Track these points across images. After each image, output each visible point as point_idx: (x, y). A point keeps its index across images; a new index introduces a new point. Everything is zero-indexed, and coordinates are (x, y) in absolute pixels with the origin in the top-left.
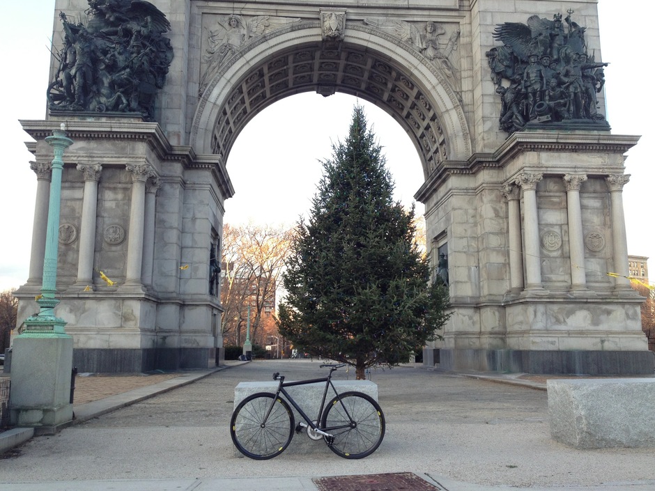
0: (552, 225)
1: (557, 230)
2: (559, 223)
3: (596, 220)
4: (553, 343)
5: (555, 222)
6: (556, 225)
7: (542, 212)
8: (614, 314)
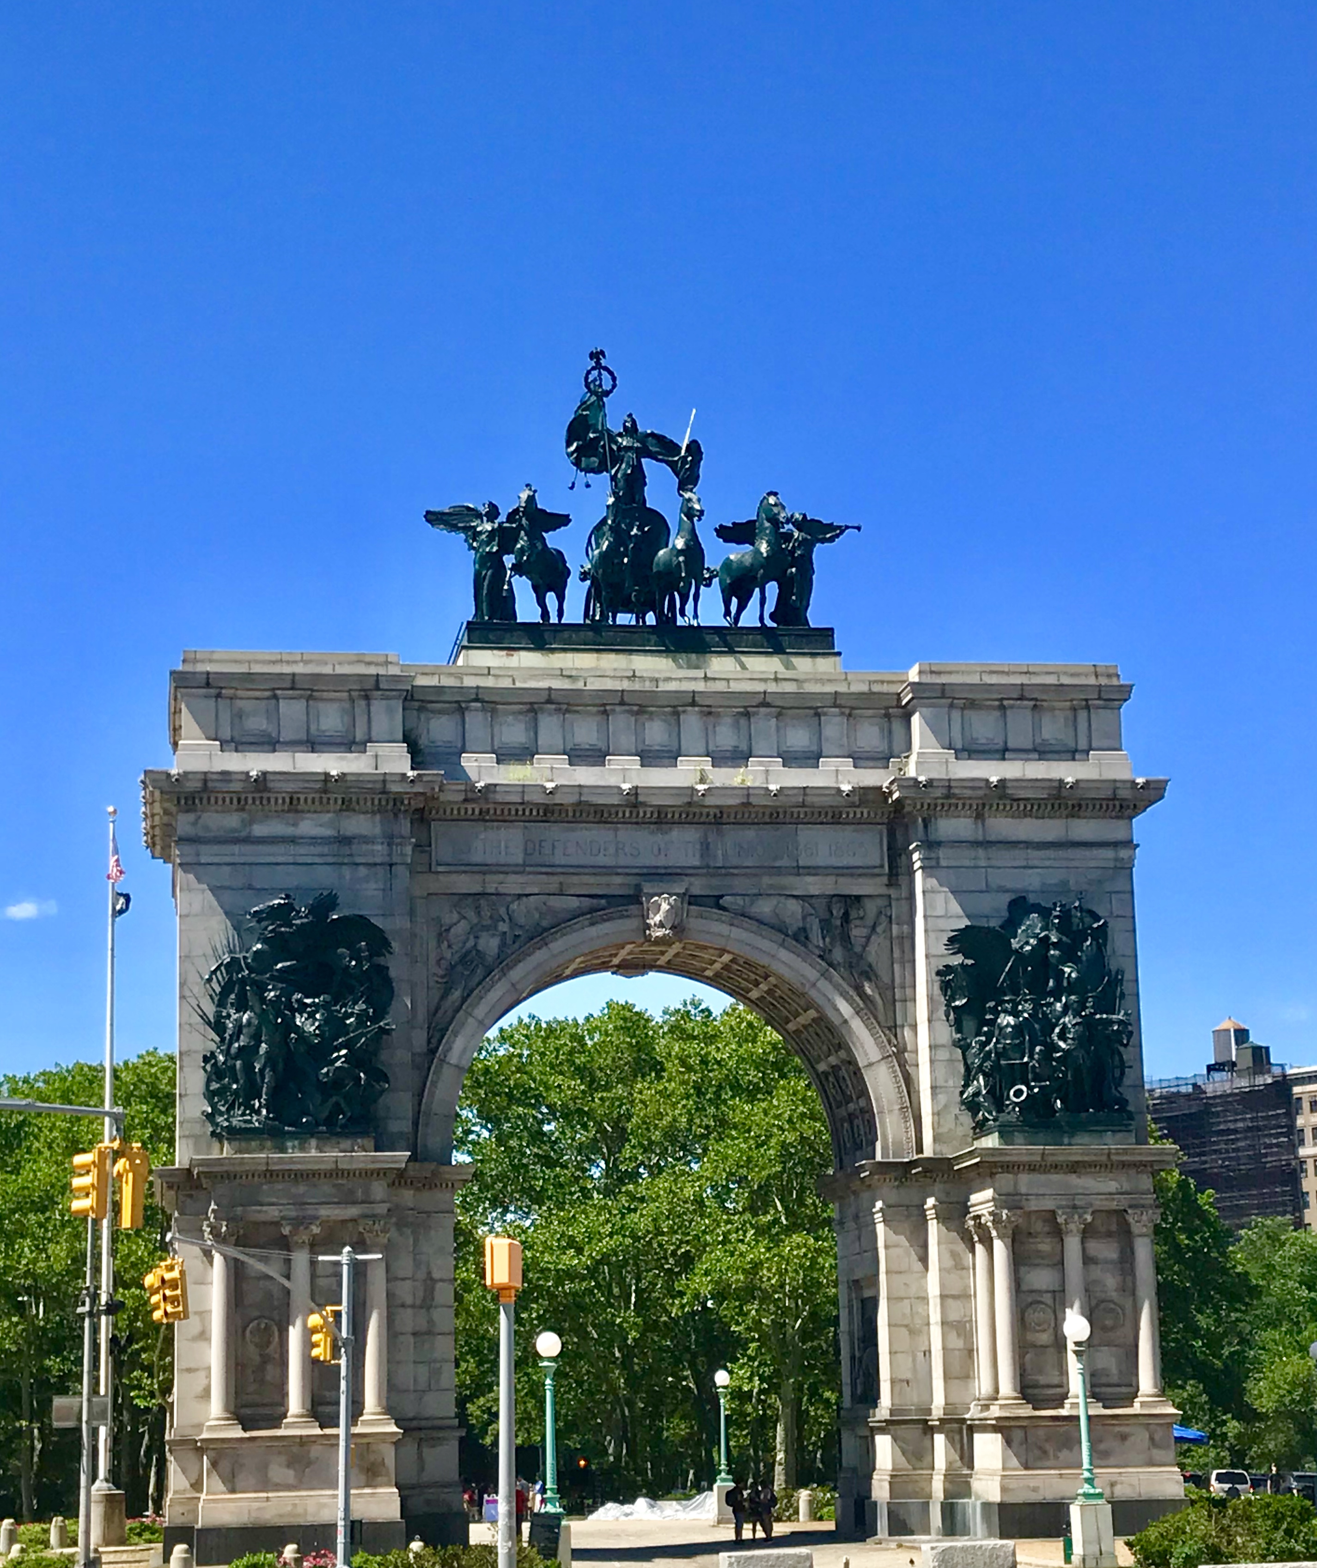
0: (1039, 1292)
1: (1048, 1298)
2: (1051, 1288)
3: (1111, 1281)
4: (1035, 1489)
5: (1044, 1287)
6: (1047, 1292)
7: (1023, 1269)
8: (1132, 1438)
